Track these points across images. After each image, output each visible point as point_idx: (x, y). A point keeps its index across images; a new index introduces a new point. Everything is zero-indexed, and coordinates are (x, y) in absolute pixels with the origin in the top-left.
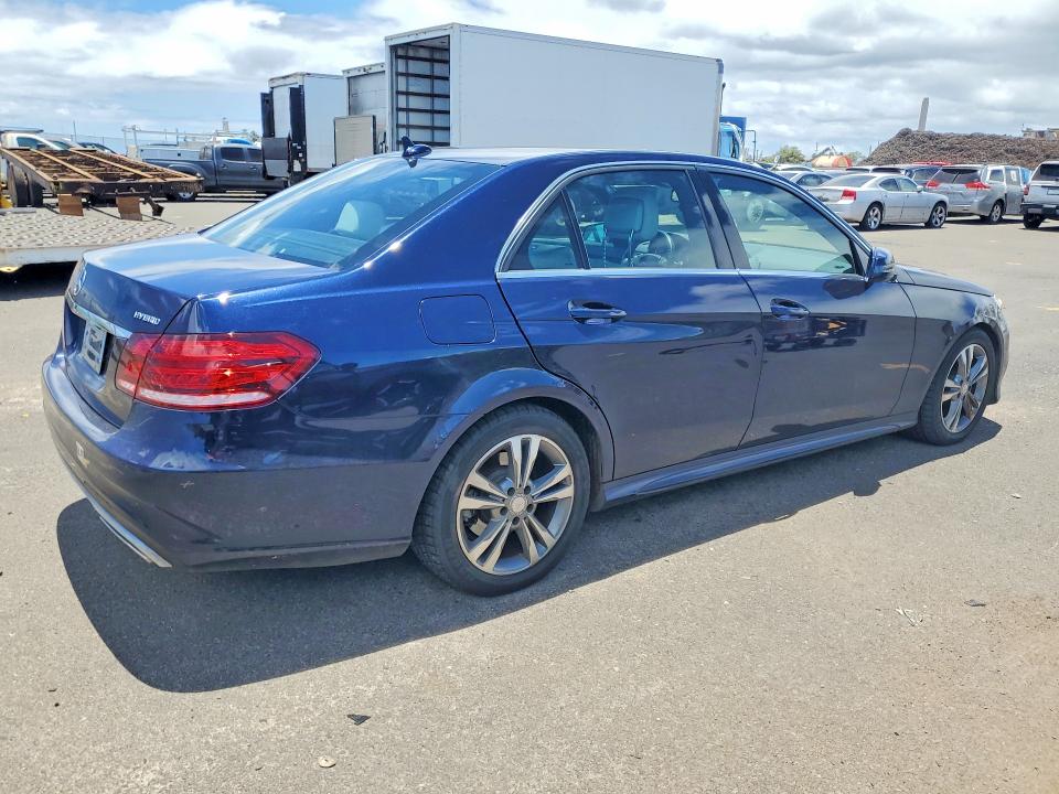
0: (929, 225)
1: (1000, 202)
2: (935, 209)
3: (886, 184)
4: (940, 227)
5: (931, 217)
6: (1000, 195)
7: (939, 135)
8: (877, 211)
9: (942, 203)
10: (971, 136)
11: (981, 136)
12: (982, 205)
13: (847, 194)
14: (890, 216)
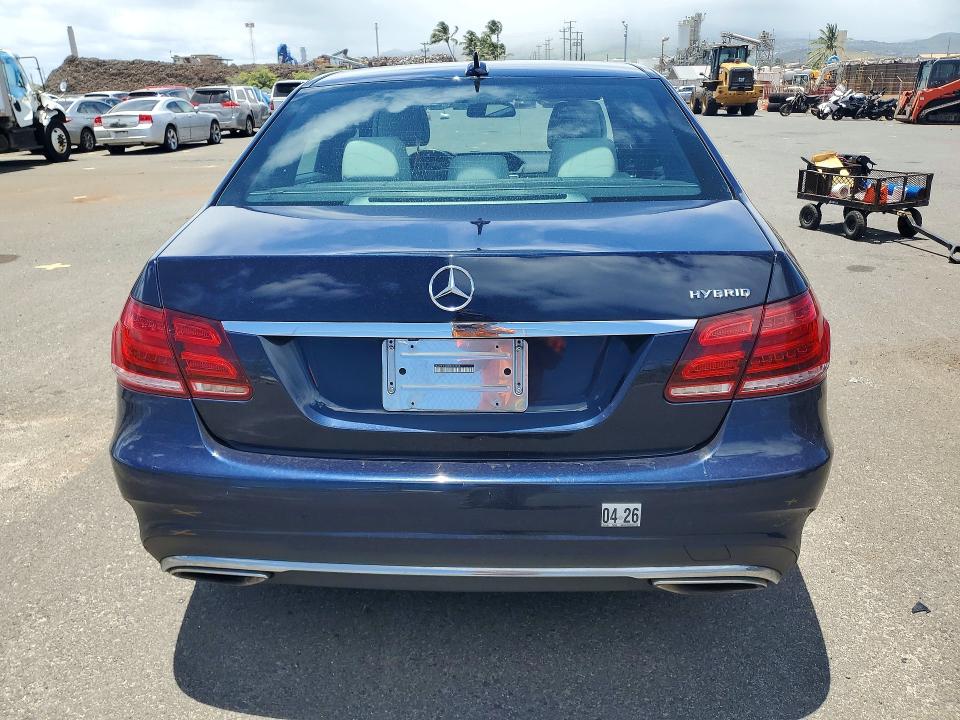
0: (211, 142)
1: (250, 118)
2: (212, 128)
3: (171, 106)
4: (219, 143)
5: (211, 134)
6: (248, 112)
7: (104, 62)
8: (172, 132)
9: (215, 121)
10: (133, 63)
11: (142, 62)
12: (239, 121)
13: (143, 118)
14: (184, 136)
